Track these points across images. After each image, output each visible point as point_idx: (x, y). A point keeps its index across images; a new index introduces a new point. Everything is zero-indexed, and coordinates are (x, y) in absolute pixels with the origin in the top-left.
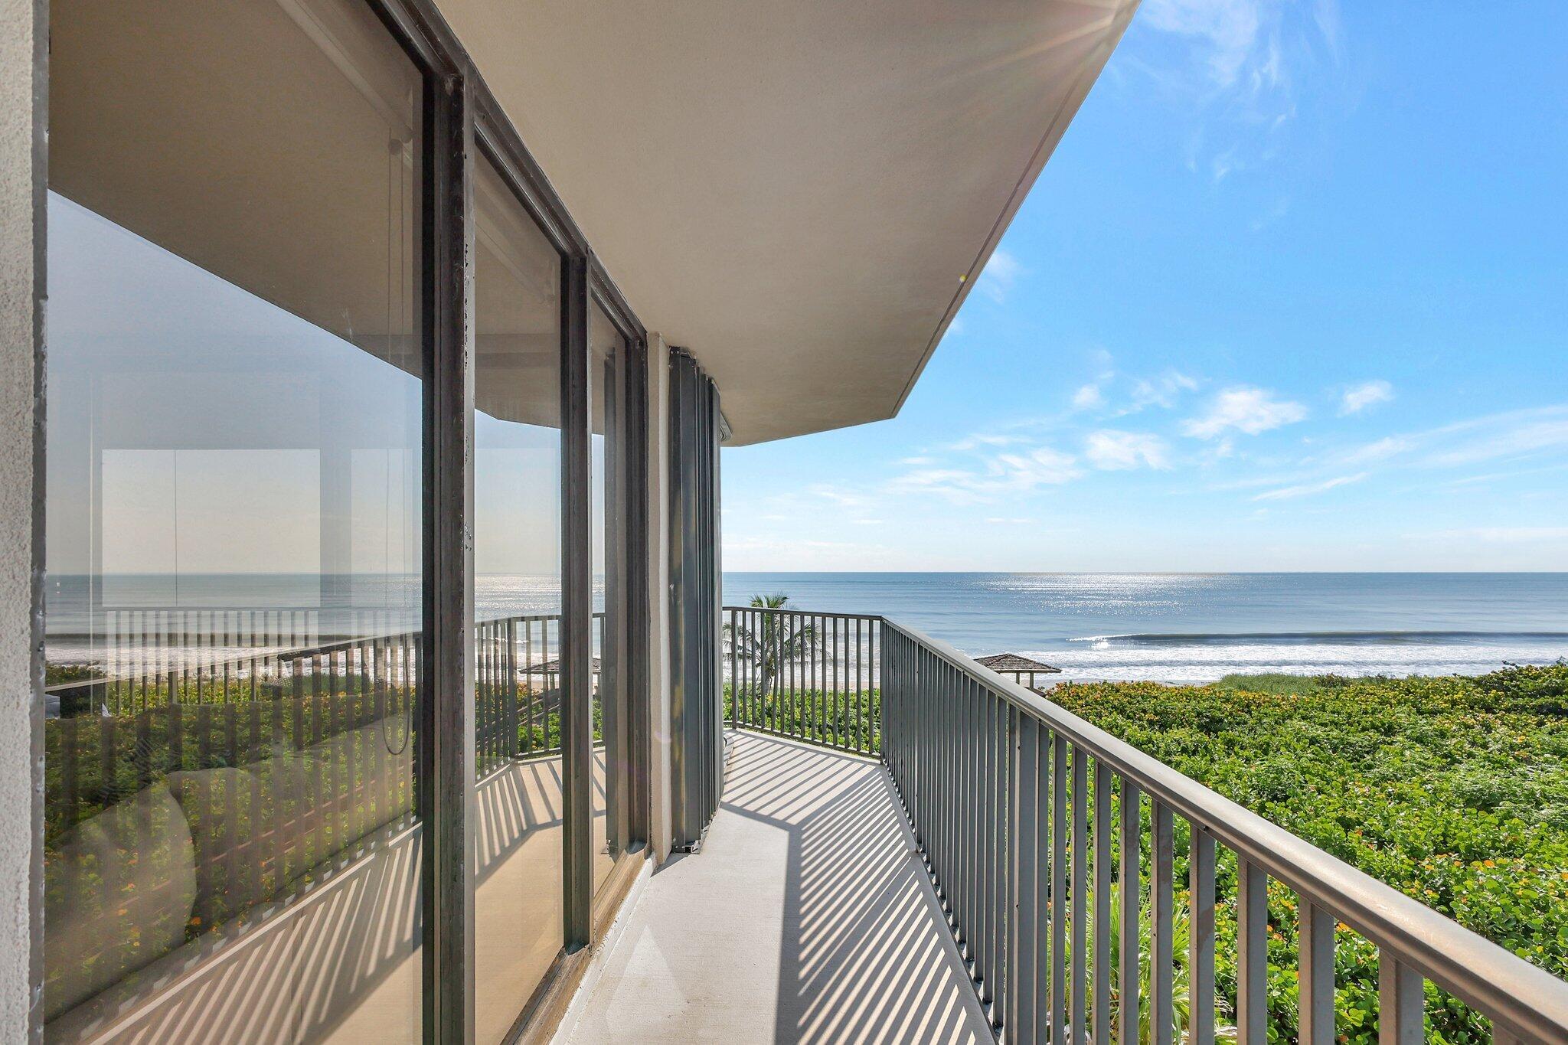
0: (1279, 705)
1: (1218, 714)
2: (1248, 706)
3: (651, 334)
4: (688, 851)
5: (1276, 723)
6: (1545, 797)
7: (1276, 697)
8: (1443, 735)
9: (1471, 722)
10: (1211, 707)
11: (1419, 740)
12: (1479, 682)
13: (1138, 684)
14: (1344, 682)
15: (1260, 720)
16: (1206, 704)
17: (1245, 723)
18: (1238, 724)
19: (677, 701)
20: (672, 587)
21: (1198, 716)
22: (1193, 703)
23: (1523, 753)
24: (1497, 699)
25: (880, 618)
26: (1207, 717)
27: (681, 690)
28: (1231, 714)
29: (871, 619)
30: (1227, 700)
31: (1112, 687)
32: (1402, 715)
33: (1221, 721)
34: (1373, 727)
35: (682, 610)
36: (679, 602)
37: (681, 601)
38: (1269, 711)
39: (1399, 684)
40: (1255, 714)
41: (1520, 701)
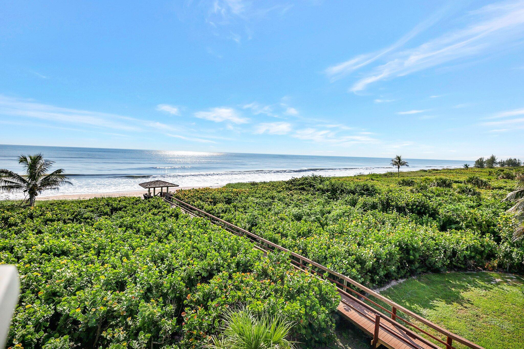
0: (245, 193)
5: (246, 199)
8: (284, 198)
9: (288, 194)
10: (228, 195)
12: (287, 182)
15: (241, 198)
17: (238, 199)
18: (236, 200)
21: (224, 198)
22: (223, 194)
24: (291, 187)
28: (233, 197)
30: (232, 192)
31: (196, 190)
32: (274, 193)
33: (231, 199)
34: (269, 197)
38: (243, 195)
40: (240, 196)
41: (296, 187)
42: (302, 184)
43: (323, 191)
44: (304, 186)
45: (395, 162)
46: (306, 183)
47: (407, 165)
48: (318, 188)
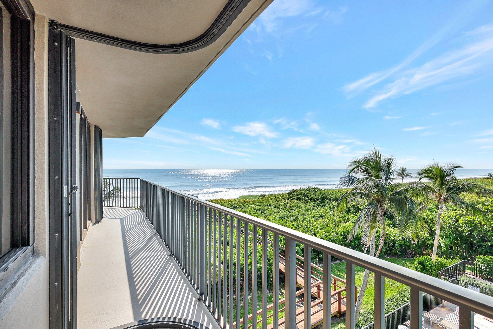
0: (249, 202)
1: (236, 205)
2: (243, 203)
3: (91, 124)
4: (98, 223)
5: (248, 206)
6: (292, 216)
7: (249, 200)
8: (279, 205)
9: (285, 202)
10: (235, 204)
11: (275, 207)
12: (288, 194)
13: (218, 199)
14: (265, 196)
15: (245, 206)
16: (233, 203)
17: (242, 207)
18: (240, 207)
19: (96, 194)
20: (95, 172)
21: (231, 206)
22: (231, 203)
23: (292, 208)
24: (291, 197)
25: (140, 179)
26: (233, 206)
27: (97, 192)
28: (239, 205)
29: (138, 179)
30: (238, 202)
31: (212, 201)
32: (273, 202)
33: (237, 207)
34: (268, 205)
35: (97, 177)
36: (96, 175)
37: (97, 175)
38: (247, 204)
39: (274, 195)
40: (244, 204)
41: (294, 197)
42: (299, 195)
43: (315, 200)
44: (300, 196)
45: (399, 173)
46: (302, 194)
47: (410, 176)
48: (310, 197)
